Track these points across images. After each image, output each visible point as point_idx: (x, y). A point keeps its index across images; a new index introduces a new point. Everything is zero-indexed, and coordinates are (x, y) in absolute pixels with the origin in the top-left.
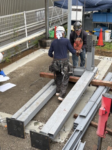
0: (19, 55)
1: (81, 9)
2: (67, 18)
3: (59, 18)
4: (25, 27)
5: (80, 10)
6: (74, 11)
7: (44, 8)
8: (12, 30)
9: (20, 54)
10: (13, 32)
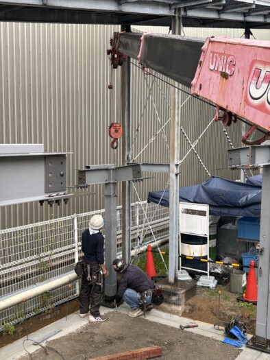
0: (48, 314)
1: (206, 212)
2: (168, 229)
3: (150, 227)
4: (74, 248)
5: (202, 213)
6: (190, 213)
7: (120, 207)
8: (35, 256)
9: (49, 311)
10: (37, 262)
